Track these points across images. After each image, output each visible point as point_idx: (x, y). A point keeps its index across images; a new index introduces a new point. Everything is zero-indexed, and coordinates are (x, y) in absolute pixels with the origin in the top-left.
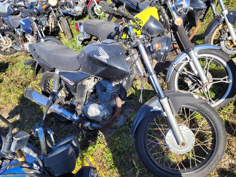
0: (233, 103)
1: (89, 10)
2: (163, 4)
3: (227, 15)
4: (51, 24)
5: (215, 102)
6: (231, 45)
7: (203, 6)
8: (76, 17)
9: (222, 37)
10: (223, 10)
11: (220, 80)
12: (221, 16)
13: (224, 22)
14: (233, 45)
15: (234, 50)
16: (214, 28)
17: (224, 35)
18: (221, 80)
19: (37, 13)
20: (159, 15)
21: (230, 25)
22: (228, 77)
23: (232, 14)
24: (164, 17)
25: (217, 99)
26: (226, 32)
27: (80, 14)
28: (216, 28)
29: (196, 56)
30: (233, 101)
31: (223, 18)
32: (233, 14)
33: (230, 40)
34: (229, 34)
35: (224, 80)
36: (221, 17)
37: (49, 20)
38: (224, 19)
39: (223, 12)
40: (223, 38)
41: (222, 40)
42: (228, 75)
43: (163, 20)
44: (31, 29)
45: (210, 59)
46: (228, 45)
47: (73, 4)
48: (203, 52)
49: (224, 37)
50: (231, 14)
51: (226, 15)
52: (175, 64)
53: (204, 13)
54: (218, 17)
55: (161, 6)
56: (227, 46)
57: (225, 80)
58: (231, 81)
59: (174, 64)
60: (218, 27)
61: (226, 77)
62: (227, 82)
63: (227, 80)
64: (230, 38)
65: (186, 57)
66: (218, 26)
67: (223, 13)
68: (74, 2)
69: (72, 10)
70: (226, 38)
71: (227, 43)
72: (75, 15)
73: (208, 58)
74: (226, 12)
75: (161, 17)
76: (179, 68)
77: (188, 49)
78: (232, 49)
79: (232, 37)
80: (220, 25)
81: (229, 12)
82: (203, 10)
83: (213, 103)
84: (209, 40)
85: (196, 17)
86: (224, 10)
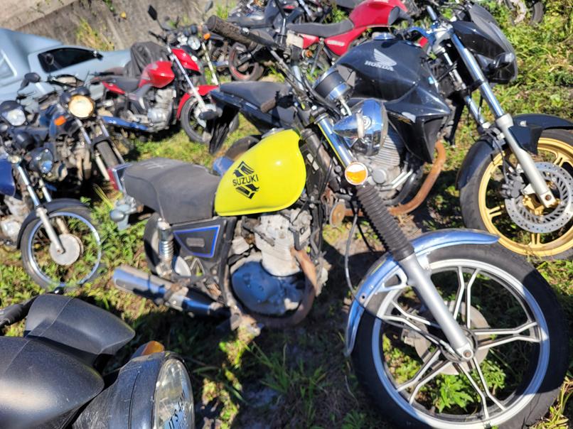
0: (561, 405)
1: (183, 116)
2: (308, 124)
3: (511, 130)
4: (83, 161)
5: (507, 405)
6: (536, 207)
7: (442, 111)
8: (154, 134)
9: (506, 190)
10: (497, 117)
11: (511, 335)
12: (496, 131)
13: (507, 147)
14: (541, 208)
15: (549, 220)
16: (482, 165)
17: (512, 182)
18: (515, 334)
19: (26, 144)
20: (305, 155)
21: (524, 155)
22: (534, 324)
23: (525, 126)
24: (318, 159)
25: (512, 396)
26: (515, 175)
27: (162, 126)
28: (487, 165)
29: (424, 271)
30: (560, 398)
31: (501, 136)
32: (527, 124)
33: (530, 196)
34: (526, 180)
35: (521, 334)
36: (495, 135)
37: (75, 152)
38: (505, 139)
39: (498, 120)
40: (511, 190)
41: (510, 197)
42: (534, 319)
43: (316, 166)
44: (13, 184)
45: (471, 271)
46: (528, 208)
47: (145, 104)
48: (444, 253)
49: (511, 188)
50: (523, 123)
51: (509, 129)
52: (365, 295)
53: (452, 122)
54: (488, 134)
55: (306, 128)
56: (525, 210)
57: (526, 333)
58: (544, 336)
59: (364, 297)
60: (492, 160)
61: (529, 325)
62: (532, 339)
63: (532, 333)
64: (529, 190)
65: (395, 273)
66: (492, 158)
67: (500, 125)
68: (147, 100)
69: (145, 120)
70: (520, 191)
71: (525, 202)
72: (151, 130)
73: (465, 270)
74: (506, 121)
75: (310, 157)
76: (379, 306)
77: (396, 251)
78: (542, 218)
79: (534, 187)
80: (496, 155)
81: (516, 120)
82: (442, 118)
83: (499, 410)
84: (473, 198)
85: (427, 137)
86: (501, 116)
